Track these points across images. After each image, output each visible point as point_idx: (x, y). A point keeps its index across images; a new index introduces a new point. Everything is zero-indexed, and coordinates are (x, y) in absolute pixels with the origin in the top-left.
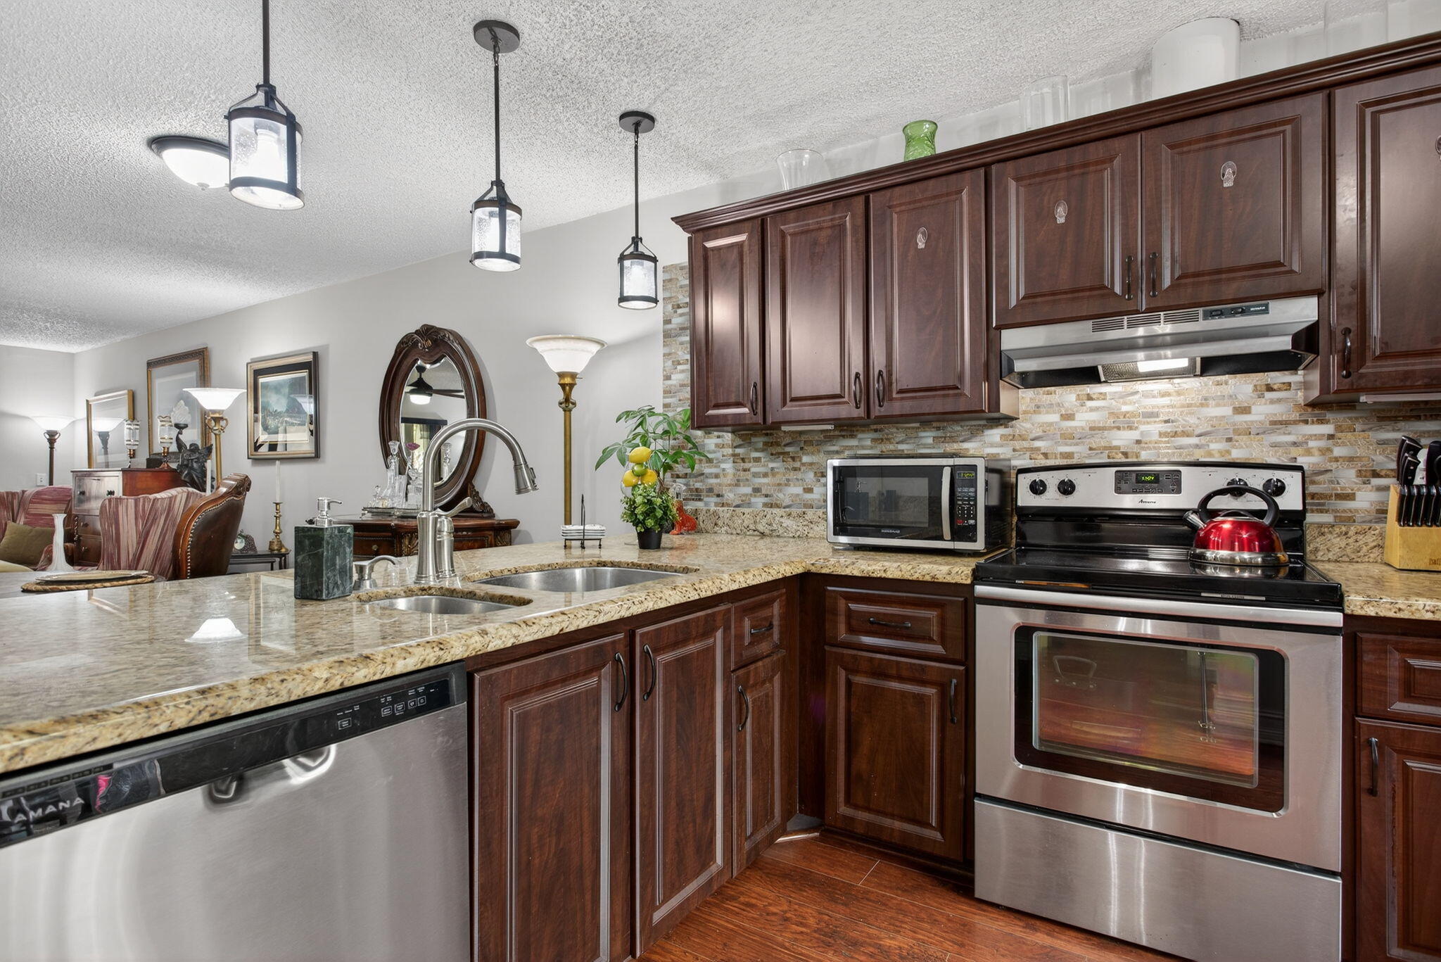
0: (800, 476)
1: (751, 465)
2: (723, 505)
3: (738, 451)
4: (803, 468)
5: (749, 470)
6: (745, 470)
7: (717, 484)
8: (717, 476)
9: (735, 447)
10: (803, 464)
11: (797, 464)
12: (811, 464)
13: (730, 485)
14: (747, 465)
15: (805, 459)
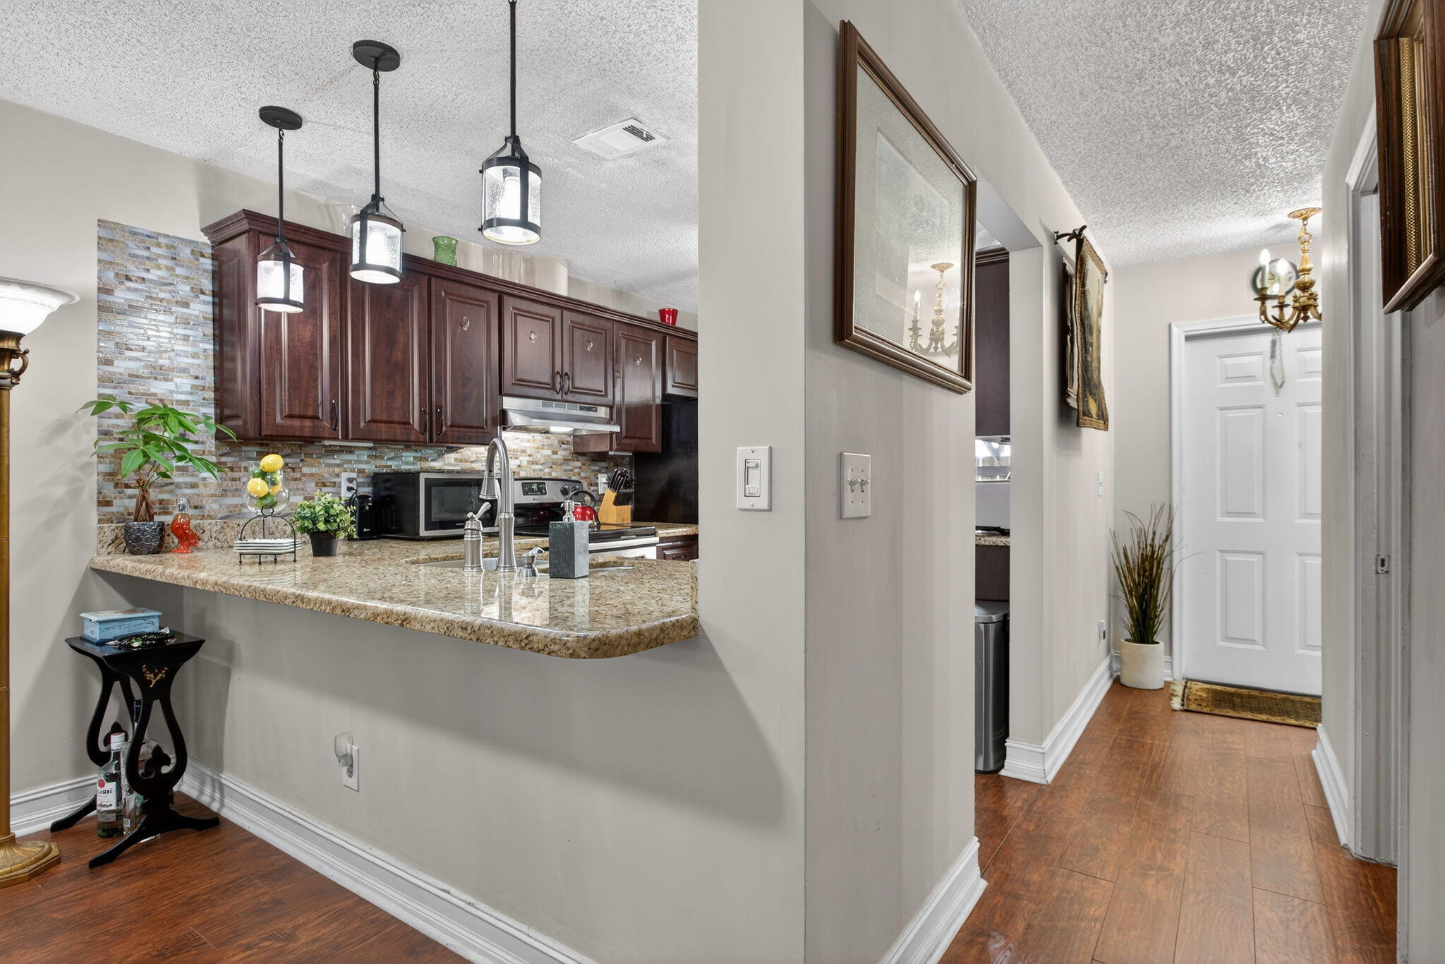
0: (301, 486)
1: (242, 474)
2: (203, 517)
3: (224, 459)
4: (304, 479)
5: (239, 479)
6: (234, 480)
7: (194, 494)
8: (194, 486)
9: (222, 455)
10: (305, 475)
11: (297, 475)
12: (313, 475)
13: (213, 495)
14: (236, 475)
15: (306, 470)
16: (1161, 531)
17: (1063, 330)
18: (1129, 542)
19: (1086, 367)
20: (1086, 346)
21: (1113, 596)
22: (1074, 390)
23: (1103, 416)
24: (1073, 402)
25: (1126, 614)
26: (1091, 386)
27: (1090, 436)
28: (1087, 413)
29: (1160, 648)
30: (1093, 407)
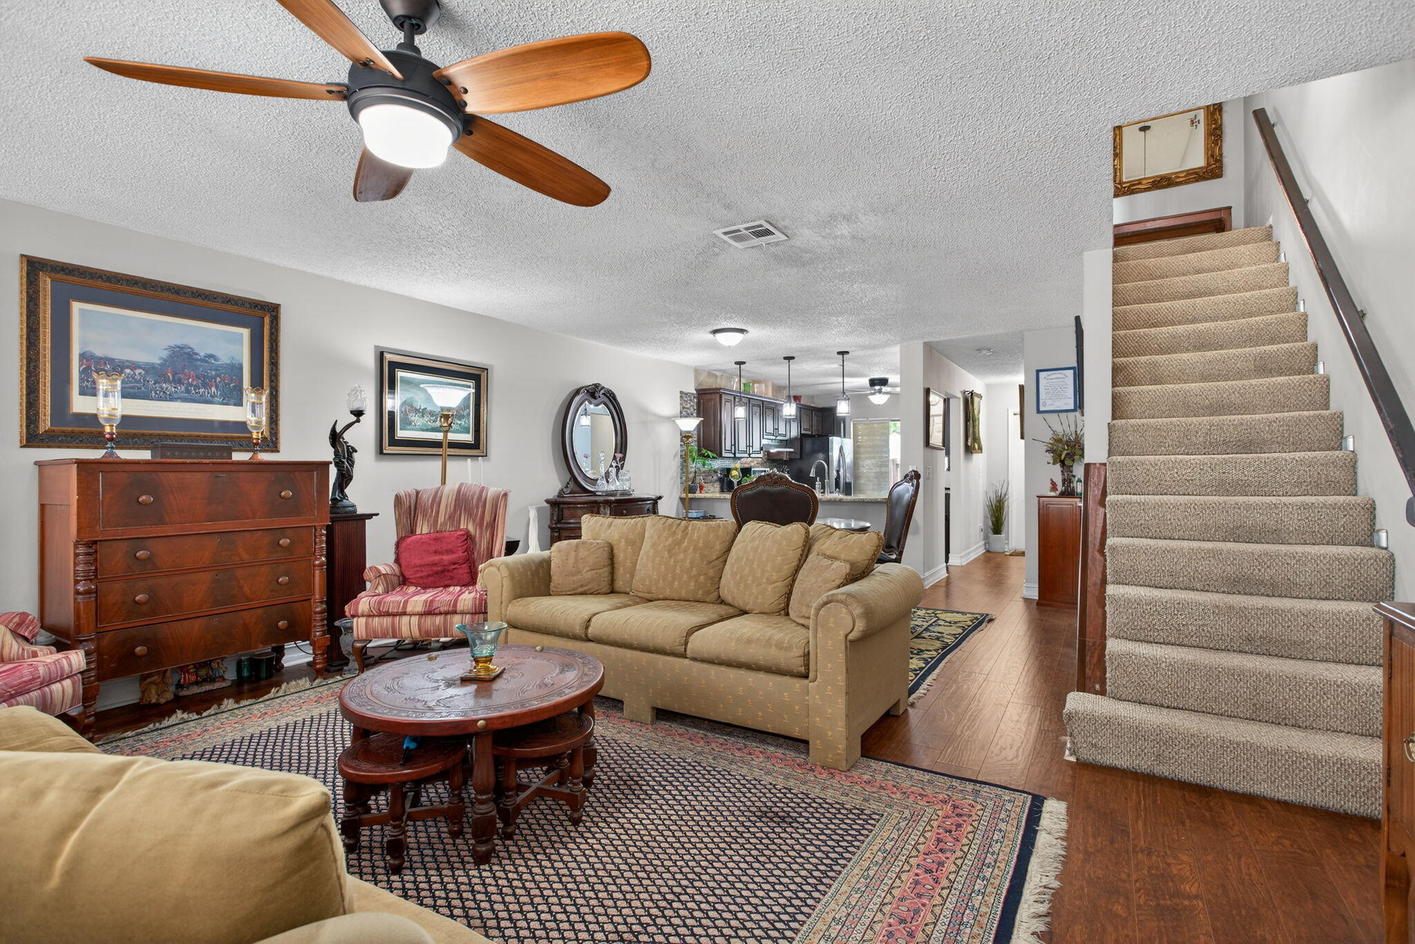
16: (1004, 491)
17: (967, 419)
18: (993, 496)
19: (974, 433)
20: (974, 427)
21: (986, 517)
22: (970, 440)
23: (980, 448)
24: (969, 444)
25: (990, 524)
26: (976, 439)
27: (976, 456)
28: (974, 449)
29: (1003, 535)
30: (976, 446)
